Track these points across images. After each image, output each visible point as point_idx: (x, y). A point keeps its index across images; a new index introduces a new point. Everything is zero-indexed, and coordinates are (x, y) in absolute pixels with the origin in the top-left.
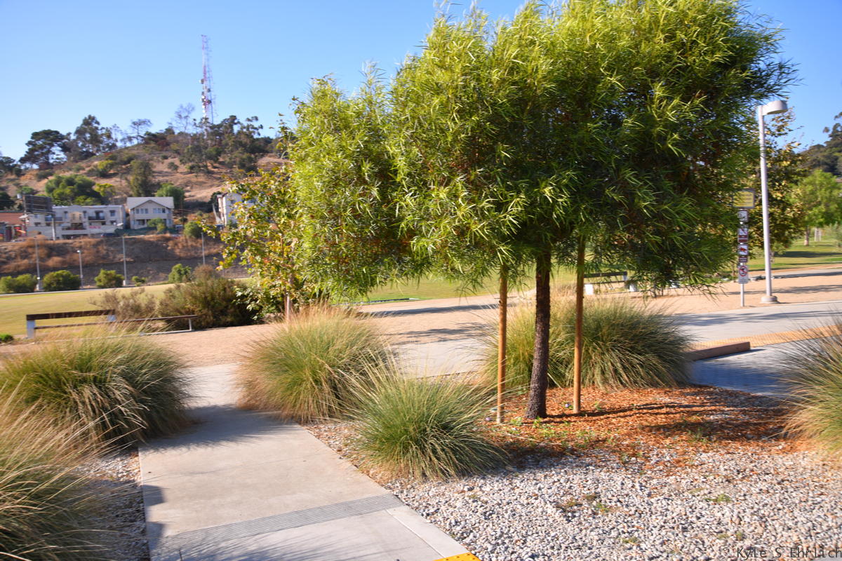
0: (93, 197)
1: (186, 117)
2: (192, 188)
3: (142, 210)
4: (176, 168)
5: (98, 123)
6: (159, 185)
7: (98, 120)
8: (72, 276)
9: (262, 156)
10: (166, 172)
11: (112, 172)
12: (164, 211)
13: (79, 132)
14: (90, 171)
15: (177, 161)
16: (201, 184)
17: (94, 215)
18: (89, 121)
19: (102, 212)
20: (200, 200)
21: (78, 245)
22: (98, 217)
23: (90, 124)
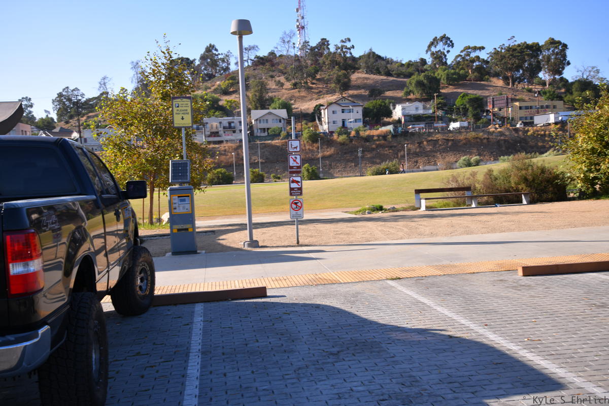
0: (221, 111)
1: (289, 42)
2: (295, 101)
3: (263, 120)
4: (282, 85)
5: (216, 50)
6: (271, 100)
7: (217, 48)
8: (227, 173)
9: (354, 72)
10: (274, 89)
11: (231, 90)
12: (280, 121)
13: (203, 58)
14: (215, 90)
15: (282, 79)
16: (303, 98)
17: (227, 125)
18: (210, 49)
19: (233, 122)
20: (303, 111)
21: (223, 149)
22: (230, 127)
23: (211, 51)
